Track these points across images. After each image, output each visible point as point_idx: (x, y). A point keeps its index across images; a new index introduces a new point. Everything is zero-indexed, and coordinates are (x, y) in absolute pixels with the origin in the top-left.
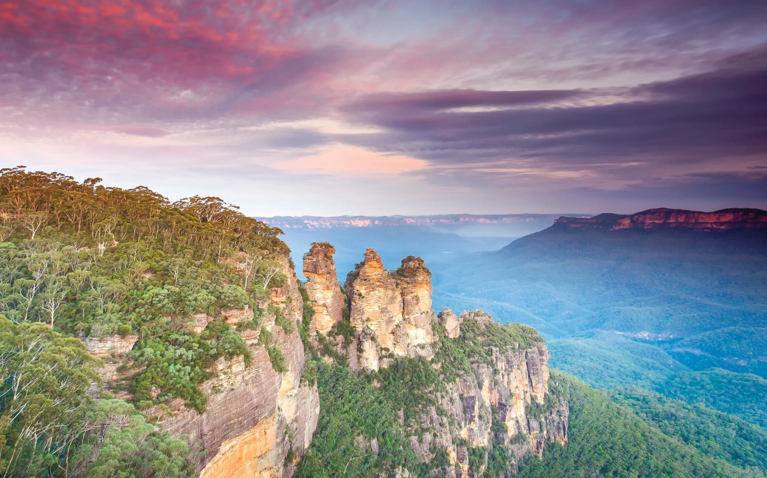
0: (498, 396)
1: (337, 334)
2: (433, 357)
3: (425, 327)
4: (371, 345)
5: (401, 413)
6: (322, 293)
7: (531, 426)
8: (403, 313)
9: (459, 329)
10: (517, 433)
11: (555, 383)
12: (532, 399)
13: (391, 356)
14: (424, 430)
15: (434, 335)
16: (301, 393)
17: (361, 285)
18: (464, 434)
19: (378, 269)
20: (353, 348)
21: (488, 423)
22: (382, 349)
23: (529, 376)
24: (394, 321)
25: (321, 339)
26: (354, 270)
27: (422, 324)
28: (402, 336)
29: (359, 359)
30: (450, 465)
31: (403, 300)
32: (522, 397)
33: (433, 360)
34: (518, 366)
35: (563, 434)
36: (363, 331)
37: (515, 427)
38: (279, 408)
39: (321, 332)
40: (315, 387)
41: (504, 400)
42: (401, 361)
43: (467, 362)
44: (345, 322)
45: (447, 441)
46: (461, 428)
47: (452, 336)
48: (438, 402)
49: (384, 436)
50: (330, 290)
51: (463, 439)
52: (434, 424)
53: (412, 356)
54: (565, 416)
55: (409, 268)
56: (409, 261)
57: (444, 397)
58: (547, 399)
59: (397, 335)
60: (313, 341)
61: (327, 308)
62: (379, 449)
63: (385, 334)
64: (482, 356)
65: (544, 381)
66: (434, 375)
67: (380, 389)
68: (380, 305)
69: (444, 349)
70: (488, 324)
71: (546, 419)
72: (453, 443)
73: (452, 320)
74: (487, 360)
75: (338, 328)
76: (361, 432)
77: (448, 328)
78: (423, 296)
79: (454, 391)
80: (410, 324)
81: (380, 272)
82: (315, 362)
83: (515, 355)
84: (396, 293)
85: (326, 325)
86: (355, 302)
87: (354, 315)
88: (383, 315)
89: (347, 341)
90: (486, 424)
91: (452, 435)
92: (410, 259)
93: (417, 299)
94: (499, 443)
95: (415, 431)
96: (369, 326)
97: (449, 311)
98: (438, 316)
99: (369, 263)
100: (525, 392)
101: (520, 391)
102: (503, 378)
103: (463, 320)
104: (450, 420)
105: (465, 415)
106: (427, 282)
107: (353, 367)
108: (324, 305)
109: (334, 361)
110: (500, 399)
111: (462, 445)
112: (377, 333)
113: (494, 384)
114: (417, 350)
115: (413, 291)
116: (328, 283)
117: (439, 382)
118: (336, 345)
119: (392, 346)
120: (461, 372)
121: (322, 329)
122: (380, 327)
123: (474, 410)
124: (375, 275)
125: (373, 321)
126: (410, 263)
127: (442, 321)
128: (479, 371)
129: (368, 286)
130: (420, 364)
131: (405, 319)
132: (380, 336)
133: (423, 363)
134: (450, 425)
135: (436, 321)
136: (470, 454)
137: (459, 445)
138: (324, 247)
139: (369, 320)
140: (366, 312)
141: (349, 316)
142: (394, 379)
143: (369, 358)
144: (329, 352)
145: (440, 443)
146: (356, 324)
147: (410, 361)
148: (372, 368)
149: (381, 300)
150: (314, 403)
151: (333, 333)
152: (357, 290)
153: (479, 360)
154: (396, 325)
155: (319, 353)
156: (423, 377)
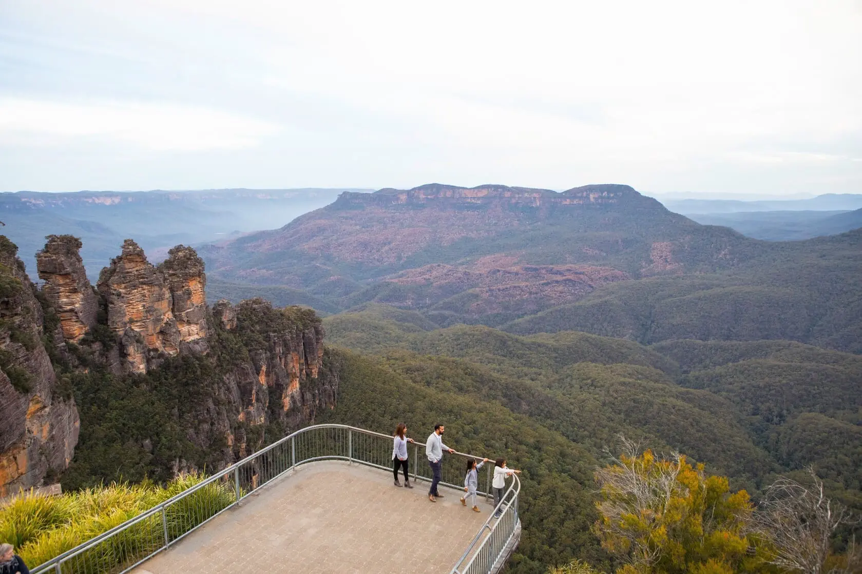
0: (274, 377)
1: (93, 342)
2: (208, 351)
3: (199, 322)
4: (136, 349)
5: (176, 411)
6: (67, 297)
7: (305, 399)
8: (173, 311)
9: (236, 319)
10: (292, 406)
11: (329, 358)
12: (307, 375)
13: (161, 355)
14: (200, 422)
15: (209, 328)
16: (55, 410)
17: (119, 284)
18: (241, 417)
19: (139, 264)
20: (114, 353)
21: (266, 403)
22: (149, 351)
23: (305, 356)
24: (163, 320)
25: (72, 349)
26: (109, 266)
27: (195, 319)
28: (172, 333)
29: (122, 364)
30: (228, 446)
31: (173, 296)
32: (298, 375)
33: (208, 354)
34: (295, 347)
36: (125, 334)
37: (291, 402)
38: (29, 431)
39: (71, 341)
40: (72, 401)
41: (280, 380)
42: (173, 360)
43: (245, 350)
44: (102, 327)
45: (224, 426)
46: (239, 413)
47: (228, 327)
48: (215, 394)
49: (158, 435)
50: (78, 292)
51: (240, 422)
52: (212, 414)
53: (185, 353)
54: (336, 385)
55: (178, 259)
56: (179, 252)
57: (221, 388)
58: (321, 373)
59: (167, 334)
60: (61, 353)
61: (76, 313)
62: (153, 448)
63: (153, 335)
64: (260, 343)
65: (319, 357)
66: (210, 369)
67: (150, 391)
68: (144, 303)
69: (220, 341)
70: (266, 311)
71: (319, 390)
72: (231, 427)
73: (228, 312)
74: (265, 346)
75: (93, 334)
76: (132, 436)
77: (224, 319)
78: (196, 289)
79: (231, 380)
80: (182, 321)
81: (143, 266)
82: (68, 375)
83: (292, 338)
84: (164, 289)
85: (77, 332)
86: (113, 303)
87: (113, 318)
88: (148, 315)
89: (106, 348)
90: (263, 405)
91: (230, 421)
92: (179, 249)
93: (189, 294)
94: (276, 419)
95: (191, 424)
96: (133, 328)
97: (226, 301)
98: (214, 309)
99: (128, 257)
100: (301, 370)
101: (296, 370)
102: (280, 361)
103: (241, 310)
104: (227, 407)
105: (243, 400)
106: (200, 274)
107: (116, 374)
108: (72, 311)
109: (91, 372)
110: (277, 380)
111: (239, 427)
112: (142, 334)
113: (271, 367)
114: (190, 346)
115: (184, 285)
116: (75, 285)
117: (216, 374)
118: (93, 353)
119: (161, 345)
120: (238, 362)
121: (71, 338)
122: (146, 327)
123: (251, 394)
124: (137, 271)
125: (137, 321)
126: (180, 254)
127: (218, 313)
128: (257, 358)
129: (129, 284)
130: (194, 360)
131: (175, 316)
132: (146, 338)
133: (197, 359)
134: (228, 412)
135: (211, 314)
136: (247, 434)
137: (237, 428)
138: (65, 241)
139: (131, 321)
140: (127, 313)
141: (107, 320)
142: (166, 379)
143: (134, 362)
144: (84, 362)
145: (218, 429)
146: (116, 328)
147: (183, 358)
148: (139, 372)
149: (146, 299)
150: (72, 417)
151: (87, 340)
152: (115, 290)
153: (257, 347)
154: (165, 324)
155: (71, 364)
156: (199, 373)
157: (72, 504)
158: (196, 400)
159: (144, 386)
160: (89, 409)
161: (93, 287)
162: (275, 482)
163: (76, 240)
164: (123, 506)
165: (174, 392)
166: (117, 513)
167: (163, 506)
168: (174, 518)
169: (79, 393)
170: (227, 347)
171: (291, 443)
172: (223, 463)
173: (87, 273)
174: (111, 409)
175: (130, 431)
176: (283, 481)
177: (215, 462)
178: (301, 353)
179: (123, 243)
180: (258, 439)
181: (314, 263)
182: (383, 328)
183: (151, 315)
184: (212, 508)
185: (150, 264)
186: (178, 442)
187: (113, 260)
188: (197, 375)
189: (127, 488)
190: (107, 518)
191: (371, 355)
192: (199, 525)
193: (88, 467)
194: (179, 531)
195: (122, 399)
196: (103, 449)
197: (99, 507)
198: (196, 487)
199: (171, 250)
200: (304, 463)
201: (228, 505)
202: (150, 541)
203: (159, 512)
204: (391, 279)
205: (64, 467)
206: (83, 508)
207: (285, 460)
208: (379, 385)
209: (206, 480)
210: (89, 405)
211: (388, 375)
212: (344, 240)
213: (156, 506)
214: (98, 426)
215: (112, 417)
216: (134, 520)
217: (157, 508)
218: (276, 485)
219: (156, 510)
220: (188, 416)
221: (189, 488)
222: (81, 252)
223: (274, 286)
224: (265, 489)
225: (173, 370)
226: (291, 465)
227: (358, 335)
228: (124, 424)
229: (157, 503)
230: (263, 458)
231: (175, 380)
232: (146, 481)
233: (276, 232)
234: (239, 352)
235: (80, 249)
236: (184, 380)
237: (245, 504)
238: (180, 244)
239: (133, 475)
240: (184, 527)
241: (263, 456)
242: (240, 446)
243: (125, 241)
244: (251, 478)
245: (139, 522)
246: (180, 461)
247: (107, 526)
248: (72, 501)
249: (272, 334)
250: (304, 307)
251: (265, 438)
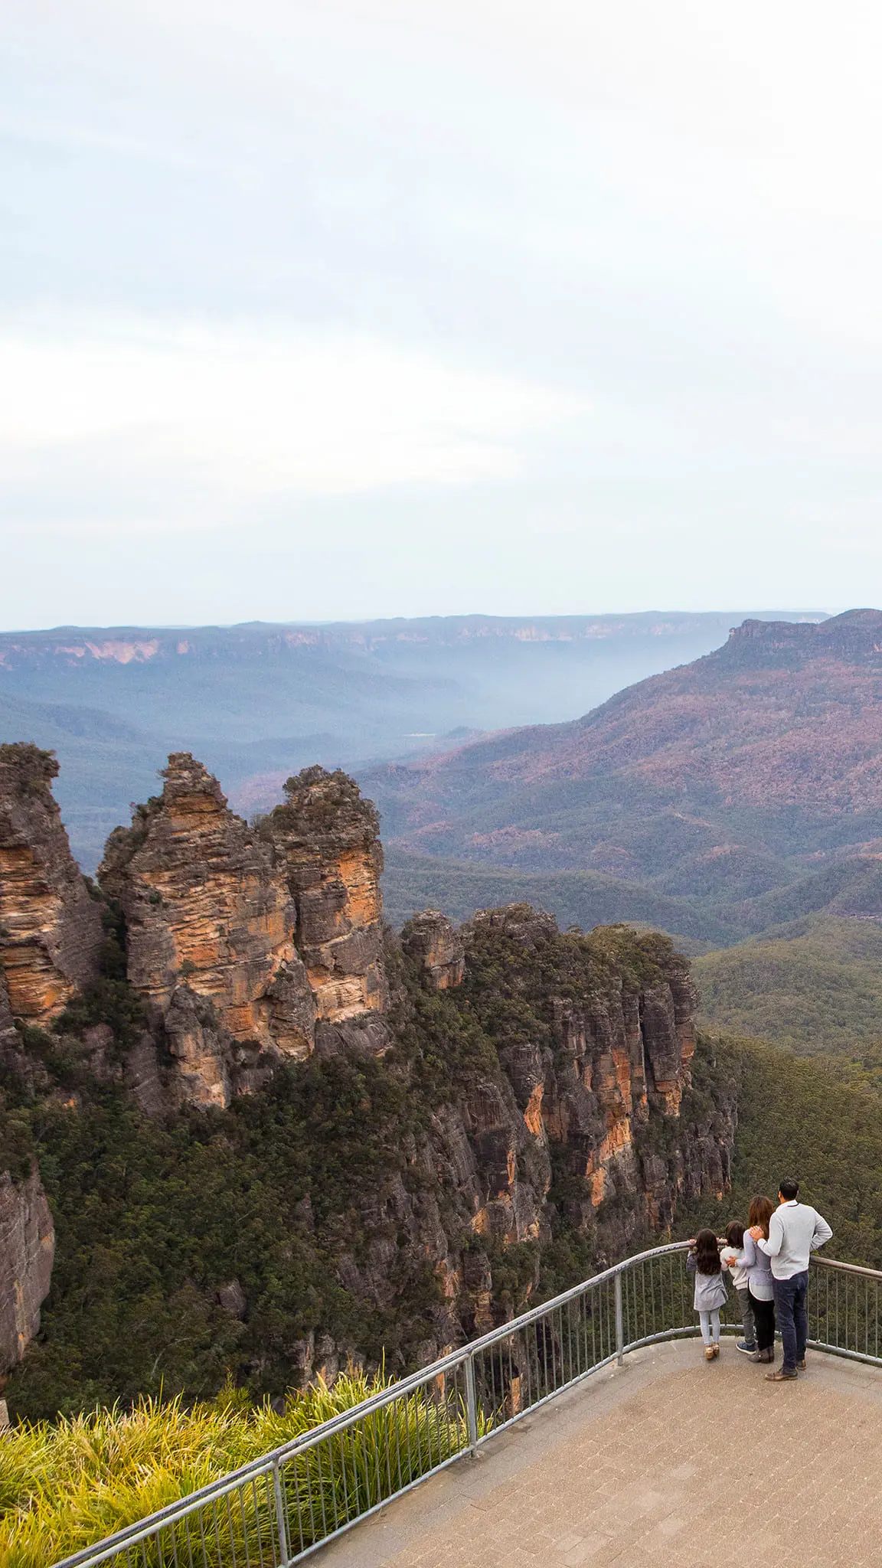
0: (566, 1115)
1: (88, 1025)
2: (390, 1046)
3: (367, 971)
4: (201, 1042)
5: (305, 1207)
6: (21, 906)
7: (648, 1172)
8: (297, 941)
9: (463, 962)
10: (614, 1193)
11: (710, 1063)
12: (653, 1109)
13: (267, 1059)
14: (371, 1235)
15: (392, 987)
17: (156, 870)
18: (478, 1222)
19: (209, 818)
20: (143, 1056)
21: (543, 1184)
22: (235, 1047)
23: (647, 1057)
24: (271, 965)
25: (35, 1045)
26: (128, 824)
27: (356, 964)
28: (296, 1002)
29: (165, 1084)
30: (444, 1301)
31: (297, 902)
32: (629, 1109)
33: (390, 1055)
34: (621, 1036)
35: (721, 1176)
36: (173, 1004)
37: (609, 1182)
39: (32, 1023)
40: (35, 1181)
41: (582, 1123)
42: (298, 1072)
43: (486, 1044)
44: (112, 984)
45: (434, 1247)
46: (472, 1210)
47: (442, 983)
48: (408, 1161)
49: (257, 1268)
50: (50, 894)
51: (476, 1236)
52: (400, 1215)
53: (330, 1052)
54: (729, 1135)
55: (310, 804)
56: (311, 784)
57: (424, 1146)
58: (689, 1105)
59: (282, 1003)
60: (7, 1054)
61: (44, 949)
62: (247, 1305)
63: (243, 1005)
64: (527, 1025)
65: (684, 1061)
66: (396, 1093)
67: (238, 1155)
68: (222, 922)
69: (422, 1019)
70: (542, 939)
71: (683, 1151)
72: (451, 1250)
73: (441, 942)
74: (541, 1031)
75: (89, 1005)
76: (191, 1273)
77: (433, 963)
78: (359, 881)
79: (450, 1123)
80: (320, 968)
81: (220, 825)
82: (25, 1112)
83: (612, 1011)
84: (273, 885)
85: (46, 1000)
86: (140, 923)
87: (139, 960)
88: (233, 952)
89: (123, 1042)
90: (536, 1189)
91: (448, 1232)
92: (310, 777)
93: (340, 896)
94: (569, 1226)
95: (346, 1241)
96: (193, 986)
97: (436, 914)
98: (404, 935)
99: (179, 800)
100: (637, 1097)
101: (624, 1096)
102: (581, 1072)
103: (476, 937)
104: (441, 1197)
105: (482, 1178)
106: (368, 843)
107: (150, 1110)
108: (33, 942)
109: (84, 1103)
110: (574, 1122)
111: (474, 1249)
112: (217, 1003)
113: (556, 1088)
114: (343, 1033)
115: (326, 872)
116: (42, 874)
117: (409, 1106)
118: (88, 1054)
119: (267, 1033)
120: (470, 1075)
121: (35, 1015)
122: (228, 985)
123: (506, 1162)
124: (202, 836)
125: (203, 970)
126: (314, 789)
127: (414, 945)
128: (520, 1064)
129: (180, 871)
130: (355, 1071)
131: (303, 955)
132: (227, 1012)
133: (361, 1067)
134: (443, 1208)
135: (398, 948)
136: (496, 1265)
137: (467, 1252)
138: (16, 759)
139: (189, 970)
140: (178, 948)
141: (124, 966)
142: (279, 1121)
143: (196, 1078)
144: (64, 1079)
145: (416, 1256)
146: (148, 988)
147: (324, 1066)
148: (208, 1102)
149: (226, 909)
150: (35, 1224)
151: (73, 1021)
152: (146, 887)
153: (520, 1036)
154: (276, 975)
155: (29, 1085)
156: (366, 1105)
157: (34, 1454)
158: (359, 1179)
159: (222, 1142)
160: (79, 1202)
161: (87, 881)
162: (571, 1393)
163: (44, 756)
164: (169, 1459)
165: (302, 1156)
166: (154, 1477)
167: (275, 1458)
168: (304, 1492)
169: (54, 1159)
170: (440, 1035)
171: (613, 1291)
172: (432, 1345)
173: (73, 843)
174: (137, 1203)
175: (186, 1261)
176: (591, 1391)
177: (409, 1341)
178: (634, 1051)
179: (165, 764)
180: (523, 1282)
181: (667, 810)
182: (852, 983)
183: (238, 953)
184: (405, 1464)
185: (237, 818)
186: (312, 1290)
187: (139, 807)
188: (362, 1112)
189: (180, 1411)
190: (127, 1490)
191: (819, 1054)
192: (371, 1511)
193: (80, 1356)
194: (318, 1526)
195: (165, 1177)
196: (114, 1307)
197: (107, 1461)
198: (362, 1409)
199: (291, 781)
200: (646, 1344)
201: (448, 1456)
202: (240, 1554)
203: (264, 1474)
204: (872, 850)
205: (13, 1358)
206: (64, 1464)
207: (598, 1336)
208: (844, 1135)
209: (390, 1388)
210: (78, 1192)
211: (867, 1108)
212: (748, 748)
213: (257, 1460)
214: (101, 1247)
215: (138, 1223)
216: (198, 1497)
217: (259, 1465)
218: (572, 1403)
219: (256, 1469)
220: (338, 1221)
221: (341, 1410)
222: (57, 788)
223: (563, 871)
224: (543, 1415)
225: (297, 1097)
226: (614, 1351)
227: (787, 1001)
228: (170, 1243)
229: (259, 1451)
230: (539, 1328)
231: (303, 1124)
232: (229, 1393)
233: (569, 729)
234: (472, 1047)
235: (53, 780)
236: (329, 1124)
237: (490, 1454)
238: (312, 765)
239: (192, 1378)
240: (329, 1516)
241: (537, 1325)
242: (476, 1301)
243: (172, 758)
244: (507, 1387)
245: (214, 1502)
246: (318, 1341)
247: (127, 1513)
248: (37, 1447)
249: (558, 1001)
250: (643, 929)
251: (542, 1278)
